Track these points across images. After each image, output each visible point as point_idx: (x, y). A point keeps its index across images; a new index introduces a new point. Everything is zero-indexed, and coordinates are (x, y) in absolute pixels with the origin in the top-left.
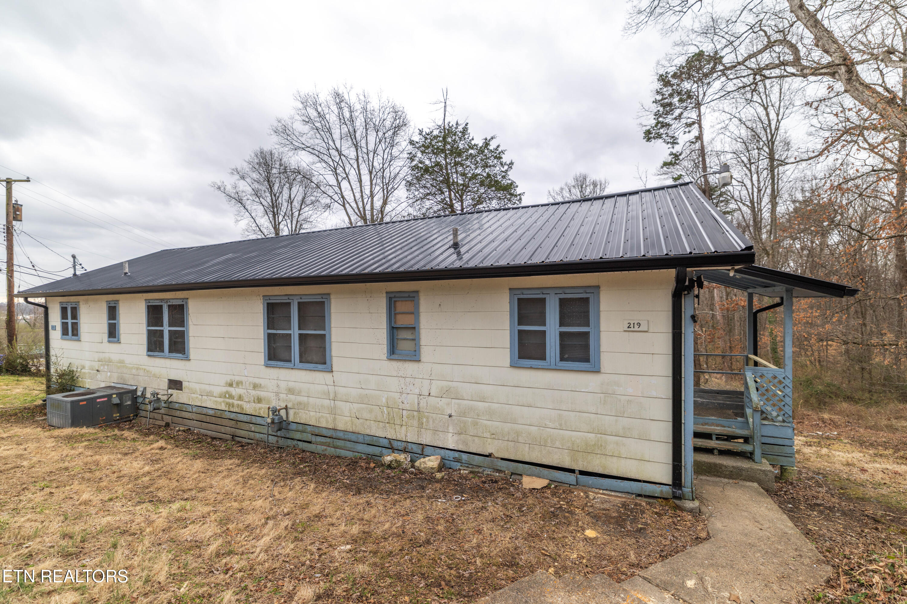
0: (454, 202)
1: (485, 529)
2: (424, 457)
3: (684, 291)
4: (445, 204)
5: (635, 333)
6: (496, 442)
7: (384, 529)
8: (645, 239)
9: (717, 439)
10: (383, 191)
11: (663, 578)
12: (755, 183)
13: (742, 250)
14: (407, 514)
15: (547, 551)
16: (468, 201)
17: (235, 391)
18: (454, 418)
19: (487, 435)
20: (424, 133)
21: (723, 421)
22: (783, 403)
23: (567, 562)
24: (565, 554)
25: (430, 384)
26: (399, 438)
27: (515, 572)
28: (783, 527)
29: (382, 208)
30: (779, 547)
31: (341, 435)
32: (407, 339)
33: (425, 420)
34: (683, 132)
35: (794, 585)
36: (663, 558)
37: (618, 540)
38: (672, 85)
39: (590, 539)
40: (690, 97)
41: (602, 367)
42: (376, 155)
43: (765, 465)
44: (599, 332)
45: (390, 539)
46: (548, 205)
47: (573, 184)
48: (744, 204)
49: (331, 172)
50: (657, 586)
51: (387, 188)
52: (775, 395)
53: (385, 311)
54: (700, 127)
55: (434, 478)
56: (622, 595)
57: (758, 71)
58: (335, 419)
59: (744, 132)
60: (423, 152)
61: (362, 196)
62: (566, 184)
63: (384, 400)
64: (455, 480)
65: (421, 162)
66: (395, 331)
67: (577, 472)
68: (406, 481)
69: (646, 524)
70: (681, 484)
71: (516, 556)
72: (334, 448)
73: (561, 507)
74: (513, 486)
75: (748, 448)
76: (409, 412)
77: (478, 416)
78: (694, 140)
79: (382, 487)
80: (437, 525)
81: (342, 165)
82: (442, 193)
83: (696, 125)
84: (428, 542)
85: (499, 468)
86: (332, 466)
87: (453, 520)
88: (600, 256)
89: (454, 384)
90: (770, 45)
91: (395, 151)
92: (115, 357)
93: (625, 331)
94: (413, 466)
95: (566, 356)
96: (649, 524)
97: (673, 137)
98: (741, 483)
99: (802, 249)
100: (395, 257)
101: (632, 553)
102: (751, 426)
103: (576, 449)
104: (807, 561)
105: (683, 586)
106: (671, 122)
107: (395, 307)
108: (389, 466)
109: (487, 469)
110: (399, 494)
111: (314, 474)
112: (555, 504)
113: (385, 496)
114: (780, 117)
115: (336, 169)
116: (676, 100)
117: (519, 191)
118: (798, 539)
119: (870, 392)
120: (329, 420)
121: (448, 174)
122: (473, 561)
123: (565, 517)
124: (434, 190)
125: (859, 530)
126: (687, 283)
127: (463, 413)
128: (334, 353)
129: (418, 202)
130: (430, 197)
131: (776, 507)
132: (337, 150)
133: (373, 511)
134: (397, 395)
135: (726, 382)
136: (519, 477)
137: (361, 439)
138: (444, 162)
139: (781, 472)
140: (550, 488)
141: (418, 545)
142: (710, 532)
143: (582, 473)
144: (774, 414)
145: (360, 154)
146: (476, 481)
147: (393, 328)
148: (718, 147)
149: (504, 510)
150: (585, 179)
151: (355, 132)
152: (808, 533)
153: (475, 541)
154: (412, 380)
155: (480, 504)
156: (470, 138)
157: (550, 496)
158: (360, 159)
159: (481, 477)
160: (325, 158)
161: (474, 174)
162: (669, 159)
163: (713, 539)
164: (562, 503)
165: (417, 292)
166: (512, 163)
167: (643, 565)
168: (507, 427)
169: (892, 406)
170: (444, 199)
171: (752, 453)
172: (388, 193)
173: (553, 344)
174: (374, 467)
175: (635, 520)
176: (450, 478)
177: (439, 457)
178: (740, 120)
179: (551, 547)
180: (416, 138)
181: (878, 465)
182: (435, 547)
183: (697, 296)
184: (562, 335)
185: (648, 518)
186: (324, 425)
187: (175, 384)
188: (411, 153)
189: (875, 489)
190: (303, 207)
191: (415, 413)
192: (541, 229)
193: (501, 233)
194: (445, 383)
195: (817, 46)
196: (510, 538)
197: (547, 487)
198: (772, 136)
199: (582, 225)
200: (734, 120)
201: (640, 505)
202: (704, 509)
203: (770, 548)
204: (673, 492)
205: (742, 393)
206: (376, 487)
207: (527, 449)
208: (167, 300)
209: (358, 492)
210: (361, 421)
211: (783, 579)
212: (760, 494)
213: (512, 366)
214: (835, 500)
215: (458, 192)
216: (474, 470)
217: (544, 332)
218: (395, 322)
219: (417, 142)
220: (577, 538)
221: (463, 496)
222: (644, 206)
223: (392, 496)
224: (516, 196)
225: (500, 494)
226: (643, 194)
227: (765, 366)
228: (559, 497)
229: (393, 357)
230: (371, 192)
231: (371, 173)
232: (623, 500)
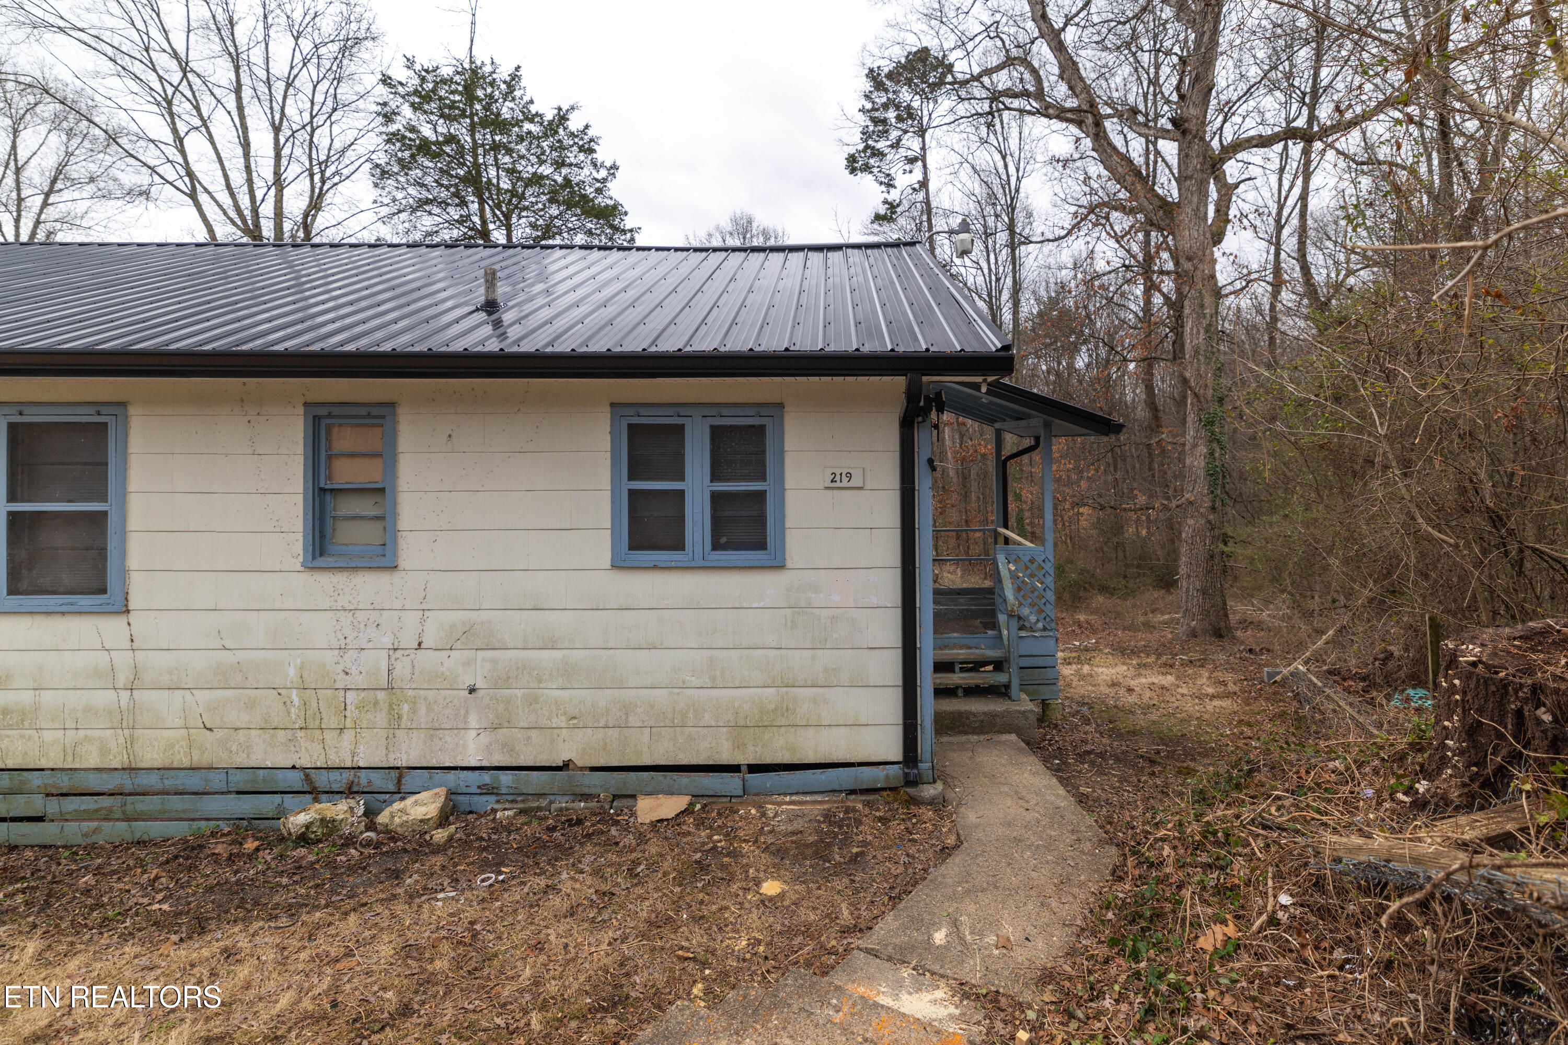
0: (491, 226)
1: (552, 938)
2: (403, 799)
3: (918, 416)
4: (471, 229)
5: (843, 492)
6: (579, 733)
7: (274, 1012)
8: (858, 324)
9: (962, 670)
10: (312, 176)
11: (898, 941)
12: (993, 267)
13: (997, 350)
14: (349, 954)
15: (688, 950)
16: (522, 230)
18: (480, 694)
19: (561, 721)
20: (418, 67)
21: (968, 639)
22: (1044, 601)
23: (730, 962)
24: (724, 945)
25: (423, 620)
26: (334, 761)
27: (621, 1019)
28: (1053, 798)
29: (306, 216)
30: (1053, 833)
31: (152, 781)
32: (362, 518)
33: (406, 707)
34: (901, 171)
35: (1076, 890)
36: (895, 900)
37: (819, 888)
38: (886, 91)
39: (771, 899)
40: (911, 116)
41: (788, 557)
42: (291, 90)
43: (1025, 704)
44: (784, 490)
45: (293, 1034)
46: (687, 250)
47: (729, 228)
48: (980, 297)
49: (155, 108)
50: (890, 959)
51: (322, 172)
52: (1034, 589)
53: (300, 449)
54: (925, 166)
55: (428, 844)
56: (834, 1001)
57: (995, 96)
58: (132, 740)
59: (978, 189)
60: (415, 107)
61: (250, 181)
62: (718, 228)
63: (292, 672)
64: (482, 839)
65: (413, 129)
66: (328, 497)
67: (744, 769)
68: (350, 868)
69: (865, 844)
70: (916, 756)
71: (624, 981)
72: (128, 820)
73: (714, 848)
74: (617, 823)
75: (1001, 678)
76: (363, 694)
77: (540, 681)
78: (917, 186)
79: (277, 899)
80: (432, 961)
81: (189, 94)
82: (463, 203)
83: (920, 163)
84: (405, 1011)
85: (587, 791)
86: (114, 872)
87: (475, 936)
88: (785, 346)
89: (484, 616)
90: (1009, 62)
91: (345, 92)
93: (827, 488)
94: (372, 826)
95: (724, 540)
96: (870, 843)
97: (888, 175)
98: (996, 738)
99: (1048, 372)
100: (333, 321)
101: (844, 906)
102: (1006, 642)
103: (742, 723)
104: (1087, 846)
105: (928, 944)
106: (887, 151)
107: (329, 440)
108: (304, 839)
109: (559, 798)
110: (327, 906)
111: (42, 910)
112: (704, 844)
113: (284, 921)
114: (1020, 174)
115: (170, 103)
116: (891, 115)
117: (629, 223)
118: (1073, 813)
119: (1125, 577)
120: (113, 745)
121: (476, 165)
122: (522, 1023)
123: (723, 867)
124: (444, 194)
125: (1135, 779)
126: (922, 404)
127: (503, 681)
128: (133, 562)
129: (403, 216)
130: (436, 210)
131: (1040, 767)
132: (175, 55)
133: (243, 972)
134: (330, 657)
135: (962, 577)
136: (630, 802)
137: (217, 781)
138: (468, 139)
139: (1044, 711)
140: (693, 812)
141: (377, 1027)
142: (961, 832)
143: (755, 768)
144: (1033, 618)
145: (245, 79)
146: (534, 829)
147: (323, 491)
148: (946, 205)
149: (597, 881)
150: (750, 222)
151: (232, 23)
152: (1082, 800)
153: (528, 972)
154: (374, 615)
155: (542, 882)
156: (526, 99)
157: (692, 830)
158: (247, 93)
159: (546, 818)
160: (138, 68)
161: (535, 174)
162: (882, 210)
163: (965, 844)
164: (716, 837)
165: (392, 405)
166: (615, 167)
167: (863, 926)
168: (603, 698)
169: (1147, 595)
170: (469, 216)
171: (1007, 686)
172: (323, 182)
173: (698, 517)
174: (257, 849)
175: (846, 842)
176: (468, 835)
177: (442, 791)
178: (973, 167)
179: (696, 939)
180: (400, 73)
181: (1143, 680)
182: (424, 1020)
183: (936, 427)
184: (716, 498)
185: (867, 831)
186: (93, 761)
188: (385, 104)
189: (1145, 714)
190: (59, 185)
191: (381, 695)
192: (674, 290)
193: (593, 292)
194: (459, 616)
195: (1063, 79)
196: (610, 944)
197: (688, 811)
198: (1012, 199)
199: (750, 291)
200: (965, 165)
201: (854, 810)
202: (950, 795)
203: (1041, 838)
204: (906, 775)
205: (990, 591)
206: (256, 903)
207: (646, 738)
209: (200, 927)
210: (219, 734)
211: (1062, 886)
212: (1020, 750)
213: (614, 566)
214: (1105, 741)
215: (498, 206)
216: (527, 805)
217: (682, 493)
218: (329, 477)
219: (401, 84)
220: (747, 905)
221: (500, 873)
222: (852, 270)
223: (305, 917)
224: (624, 232)
225: (589, 847)
226: (849, 251)
227: (1019, 544)
228: (711, 828)
229: (320, 562)
230: (277, 174)
231: (277, 130)
232: (826, 806)
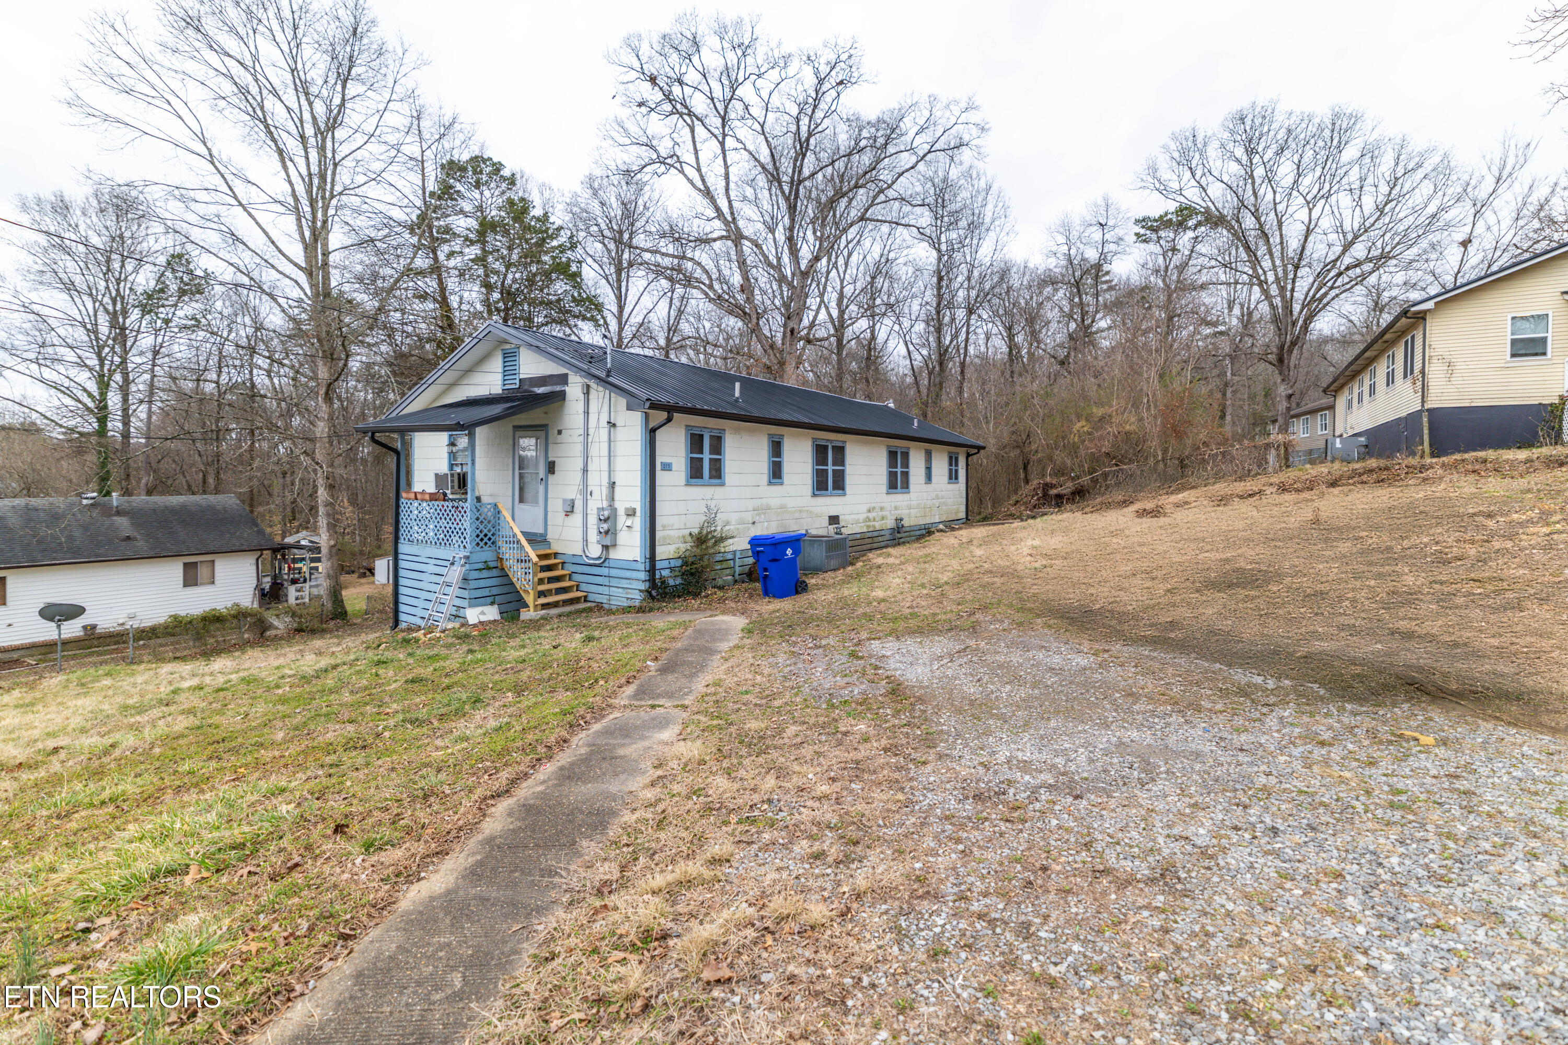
17: (871, 515)
92: (774, 503)
187: (834, 520)
208: (831, 441)
